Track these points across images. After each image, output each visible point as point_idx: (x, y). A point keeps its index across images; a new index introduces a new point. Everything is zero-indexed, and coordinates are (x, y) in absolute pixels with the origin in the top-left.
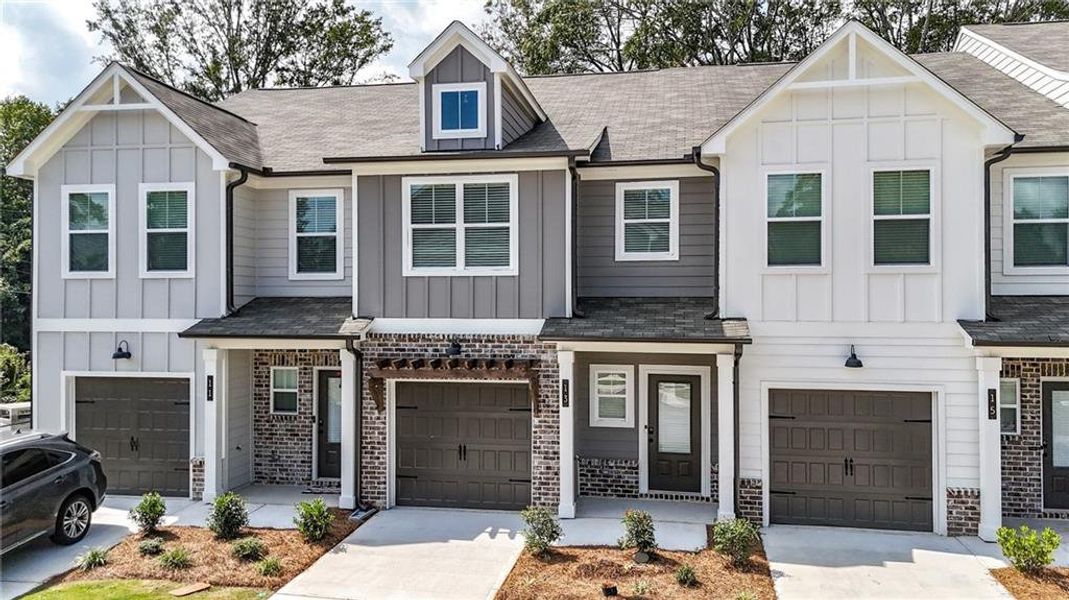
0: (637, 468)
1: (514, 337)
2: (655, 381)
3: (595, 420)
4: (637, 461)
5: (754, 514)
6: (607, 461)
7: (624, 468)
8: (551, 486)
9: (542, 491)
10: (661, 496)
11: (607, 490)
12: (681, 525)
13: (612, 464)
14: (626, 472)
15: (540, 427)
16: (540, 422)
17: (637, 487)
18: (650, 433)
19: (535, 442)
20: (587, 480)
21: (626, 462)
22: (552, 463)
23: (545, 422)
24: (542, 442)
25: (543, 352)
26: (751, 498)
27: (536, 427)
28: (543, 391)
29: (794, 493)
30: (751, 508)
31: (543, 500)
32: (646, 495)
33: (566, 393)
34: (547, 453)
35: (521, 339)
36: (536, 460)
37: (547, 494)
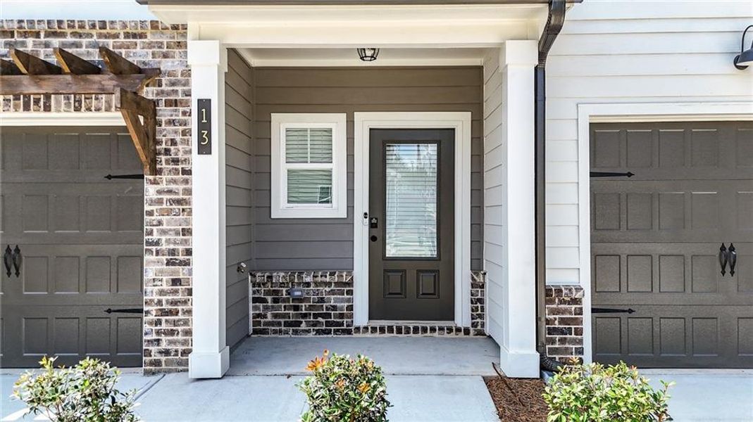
0: (350, 284)
1: (103, 25)
2: (382, 141)
3: (282, 207)
4: (350, 271)
5: (567, 351)
6: (301, 273)
7: (329, 284)
8: (180, 316)
9: (164, 326)
10: (391, 329)
11: (299, 324)
12: (437, 380)
13: (308, 279)
14: (332, 292)
15: (160, 202)
16: (159, 192)
17: (351, 316)
18: (372, 226)
19: (151, 233)
20: (266, 308)
21: (332, 274)
22: (181, 272)
23: (170, 192)
24: (164, 232)
25: (165, 56)
26: (562, 321)
27: (152, 202)
28: (166, 133)
29: (630, 311)
30: (562, 341)
31: (164, 346)
32: (366, 328)
33: (205, 126)
34: (172, 252)
35: (118, 29)
36: (153, 267)
37: (172, 333)
